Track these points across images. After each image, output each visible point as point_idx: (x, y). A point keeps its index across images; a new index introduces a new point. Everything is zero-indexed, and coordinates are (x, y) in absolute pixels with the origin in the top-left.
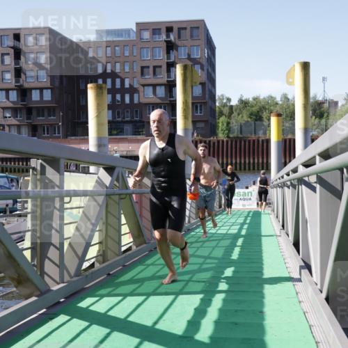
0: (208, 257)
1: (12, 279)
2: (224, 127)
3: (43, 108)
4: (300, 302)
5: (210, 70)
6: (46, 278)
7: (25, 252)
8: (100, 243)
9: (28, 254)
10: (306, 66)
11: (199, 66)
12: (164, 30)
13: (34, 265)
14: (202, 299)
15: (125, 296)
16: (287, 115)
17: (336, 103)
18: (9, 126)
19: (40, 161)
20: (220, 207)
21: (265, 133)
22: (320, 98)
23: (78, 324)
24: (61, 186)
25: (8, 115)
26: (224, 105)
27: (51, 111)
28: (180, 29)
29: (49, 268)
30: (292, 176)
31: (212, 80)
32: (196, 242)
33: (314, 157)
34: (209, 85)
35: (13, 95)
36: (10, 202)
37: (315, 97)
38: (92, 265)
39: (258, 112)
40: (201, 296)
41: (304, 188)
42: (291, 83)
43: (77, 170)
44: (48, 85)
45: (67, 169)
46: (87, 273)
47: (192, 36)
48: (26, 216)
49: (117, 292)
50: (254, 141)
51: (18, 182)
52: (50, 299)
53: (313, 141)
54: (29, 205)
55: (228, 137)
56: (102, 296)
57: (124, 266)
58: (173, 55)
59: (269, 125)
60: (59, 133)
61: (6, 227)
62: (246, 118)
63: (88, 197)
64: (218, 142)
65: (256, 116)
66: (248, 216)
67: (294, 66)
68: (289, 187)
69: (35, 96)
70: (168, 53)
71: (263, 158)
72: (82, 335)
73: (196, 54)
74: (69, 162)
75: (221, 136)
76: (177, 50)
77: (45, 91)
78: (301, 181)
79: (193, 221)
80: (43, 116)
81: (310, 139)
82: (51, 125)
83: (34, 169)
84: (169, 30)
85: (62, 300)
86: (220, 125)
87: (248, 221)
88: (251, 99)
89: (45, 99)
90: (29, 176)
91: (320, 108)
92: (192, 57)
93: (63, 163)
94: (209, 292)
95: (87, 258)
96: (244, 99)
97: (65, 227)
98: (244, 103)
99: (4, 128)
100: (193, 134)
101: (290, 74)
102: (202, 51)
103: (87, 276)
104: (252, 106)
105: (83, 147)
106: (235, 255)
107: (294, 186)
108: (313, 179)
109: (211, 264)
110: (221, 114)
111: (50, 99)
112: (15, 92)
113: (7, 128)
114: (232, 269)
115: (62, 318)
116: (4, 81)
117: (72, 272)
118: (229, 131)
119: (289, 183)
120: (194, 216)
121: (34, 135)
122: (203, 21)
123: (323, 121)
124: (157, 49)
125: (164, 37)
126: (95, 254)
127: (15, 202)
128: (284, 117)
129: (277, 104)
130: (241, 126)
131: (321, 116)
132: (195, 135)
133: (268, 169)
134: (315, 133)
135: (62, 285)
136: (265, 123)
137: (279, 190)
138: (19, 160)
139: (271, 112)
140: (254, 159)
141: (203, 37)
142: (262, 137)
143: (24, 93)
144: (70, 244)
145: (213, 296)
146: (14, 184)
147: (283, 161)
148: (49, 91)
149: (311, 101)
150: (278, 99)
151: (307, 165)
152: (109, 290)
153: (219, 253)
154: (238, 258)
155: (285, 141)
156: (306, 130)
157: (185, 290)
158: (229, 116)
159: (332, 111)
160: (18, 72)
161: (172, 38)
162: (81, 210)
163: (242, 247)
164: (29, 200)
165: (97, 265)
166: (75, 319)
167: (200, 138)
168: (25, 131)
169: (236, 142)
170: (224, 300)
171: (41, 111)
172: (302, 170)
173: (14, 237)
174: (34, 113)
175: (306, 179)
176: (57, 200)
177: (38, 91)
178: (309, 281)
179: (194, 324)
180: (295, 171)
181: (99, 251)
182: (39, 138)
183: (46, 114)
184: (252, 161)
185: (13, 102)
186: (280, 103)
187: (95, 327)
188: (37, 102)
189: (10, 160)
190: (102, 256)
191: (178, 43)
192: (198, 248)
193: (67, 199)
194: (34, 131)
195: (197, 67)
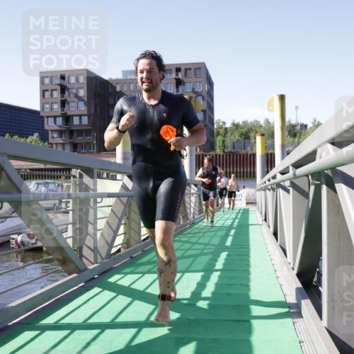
0: (208, 244)
1: (59, 260)
2: (221, 144)
3: (82, 130)
4: (277, 277)
5: (209, 100)
6: (84, 260)
7: (68, 240)
8: (125, 233)
9: (70, 242)
10: (282, 98)
11: (201, 97)
12: (174, 70)
13: (75, 250)
14: (203, 276)
15: (144, 274)
16: (268, 135)
17: (306, 126)
18: (56, 144)
19: (79, 171)
20: (218, 206)
21: (252, 149)
22: (293, 122)
23: (108, 295)
24: (95, 190)
25: (55, 136)
26: (221, 127)
27: (88, 132)
28: (186, 70)
29: (86, 252)
30: (272, 181)
31: (211, 108)
32: (199, 233)
33: (288, 167)
34: (208, 112)
35: (60, 121)
36: (57, 202)
37: (289, 122)
38: (119, 250)
39: (247, 133)
40: (202, 274)
41: (281, 191)
42: (272, 111)
43: (108, 178)
44: (86, 113)
45: (100, 176)
46: (115, 256)
47: (195, 75)
48: (68, 213)
49: (137, 270)
50: (244, 155)
51: (63, 186)
52: (87, 276)
53: (288, 154)
54: (70, 205)
55: (224, 152)
56: (126, 274)
57: (143, 251)
58: (181, 88)
59: (255, 143)
60: (93, 149)
61: (54, 221)
62: (237, 137)
63: (115, 198)
64: (216, 155)
65: (245, 135)
66: (239, 212)
67: (273, 97)
68: (269, 190)
69: (76, 121)
70: (177, 87)
71: (250, 168)
72: (112, 302)
73: (199, 89)
74: (101, 171)
75: (219, 151)
76: (184, 85)
77: (83, 117)
78: (279, 185)
79: (196, 217)
80: (81, 136)
81: (286, 153)
82: (88, 143)
83: (74, 177)
84: (178, 70)
85: (96, 276)
86: (218, 142)
87: (239, 217)
88: (241, 123)
89: (83, 123)
90: (70, 182)
91: (294, 130)
92: (196, 90)
93: (96, 172)
94: (208, 271)
95: (115, 244)
96: (235, 122)
97: (98, 221)
98: (236, 126)
99: (52, 146)
100: (196, 150)
101: (270, 103)
102: (203, 85)
103: (115, 259)
104: (242, 128)
105: (112, 160)
106: (228, 243)
107: (274, 189)
108: (287, 184)
109: (210, 249)
110: (218, 134)
111: (87, 123)
112: (61, 118)
113: (54, 146)
114: (226, 253)
115: (96, 290)
116: (53, 110)
117: (104, 255)
118: (225, 147)
119: (270, 187)
120: (197, 212)
121: (75, 151)
122: (203, 64)
123: (296, 140)
124: (169, 85)
125: (174, 75)
126: (121, 242)
127: (61, 202)
128: (266, 136)
129: (261, 126)
130: (234, 144)
131: (294, 136)
132: (198, 150)
133: (254, 176)
134: (290, 149)
135: (96, 265)
136: (252, 141)
137: (263, 192)
138: (63, 170)
139: (257, 132)
140: (244, 169)
141: (204, 76)
142: (250, 152)
143: (67, 119)
144: (102, 234)
145: (211, 274)
146: (60, 189)
147: (266, 170)
148: (86, 117)
149: (287, 124)
150: (262, 123)
151: (283, 173)
152: (132, 269)
153: (216, 241)
154: (231, 245)
155: (268, 155)
156: (283, 146)
157: (190, 269)
158: (225, 136)
159: (303, 132)
160: (63, 103)
161: (180, 76)
162: (110, 208)
163: (234, 236)
164: (71, 201)
165: (122, 250)
166: (106, 291)
167: (202, 152)
168: (68, 147)
169: (230, 156)
170: (220, 277)
171: (80, 132)
172: (279, 177)
173: (60, 228)
174: (75, 134)
175: (282, 183)
176: (92, 200)
177: (78, 118)
178: (285, 262)
179: (196, 295)
180: (274, 177)
181: (124, 240)
182: (78, 153)
183: (84, 134)
184: (242, 170)
185: (59, 126)
186: (263, 125)
187: (120, 296)
188: (77, 126)
189: (60, 170)
190: (127, 243)
191: (185, 80)
192: (200, 237)
193: (99, 200)
194: (75, 147)
195: (200, 99)
